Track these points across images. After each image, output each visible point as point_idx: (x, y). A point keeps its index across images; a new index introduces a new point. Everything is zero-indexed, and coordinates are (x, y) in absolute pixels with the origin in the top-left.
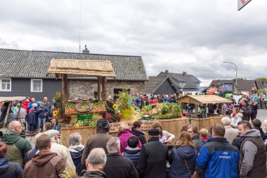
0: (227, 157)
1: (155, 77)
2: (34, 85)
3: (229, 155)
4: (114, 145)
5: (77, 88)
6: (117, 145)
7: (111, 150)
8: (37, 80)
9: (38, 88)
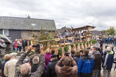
0: (89, 62)
1: (60, 29)
2: (5, 33)
3: (90, 61)
4: (36, 60)
5: (24, 34)
6: (37, 60)
7: (34, 62)
8: (6, 30)
9: (7, 34)
